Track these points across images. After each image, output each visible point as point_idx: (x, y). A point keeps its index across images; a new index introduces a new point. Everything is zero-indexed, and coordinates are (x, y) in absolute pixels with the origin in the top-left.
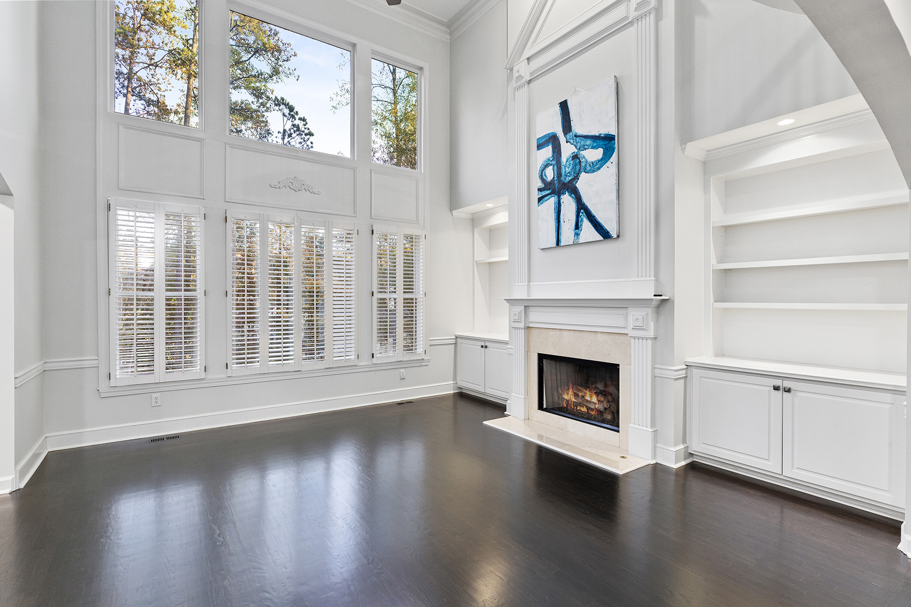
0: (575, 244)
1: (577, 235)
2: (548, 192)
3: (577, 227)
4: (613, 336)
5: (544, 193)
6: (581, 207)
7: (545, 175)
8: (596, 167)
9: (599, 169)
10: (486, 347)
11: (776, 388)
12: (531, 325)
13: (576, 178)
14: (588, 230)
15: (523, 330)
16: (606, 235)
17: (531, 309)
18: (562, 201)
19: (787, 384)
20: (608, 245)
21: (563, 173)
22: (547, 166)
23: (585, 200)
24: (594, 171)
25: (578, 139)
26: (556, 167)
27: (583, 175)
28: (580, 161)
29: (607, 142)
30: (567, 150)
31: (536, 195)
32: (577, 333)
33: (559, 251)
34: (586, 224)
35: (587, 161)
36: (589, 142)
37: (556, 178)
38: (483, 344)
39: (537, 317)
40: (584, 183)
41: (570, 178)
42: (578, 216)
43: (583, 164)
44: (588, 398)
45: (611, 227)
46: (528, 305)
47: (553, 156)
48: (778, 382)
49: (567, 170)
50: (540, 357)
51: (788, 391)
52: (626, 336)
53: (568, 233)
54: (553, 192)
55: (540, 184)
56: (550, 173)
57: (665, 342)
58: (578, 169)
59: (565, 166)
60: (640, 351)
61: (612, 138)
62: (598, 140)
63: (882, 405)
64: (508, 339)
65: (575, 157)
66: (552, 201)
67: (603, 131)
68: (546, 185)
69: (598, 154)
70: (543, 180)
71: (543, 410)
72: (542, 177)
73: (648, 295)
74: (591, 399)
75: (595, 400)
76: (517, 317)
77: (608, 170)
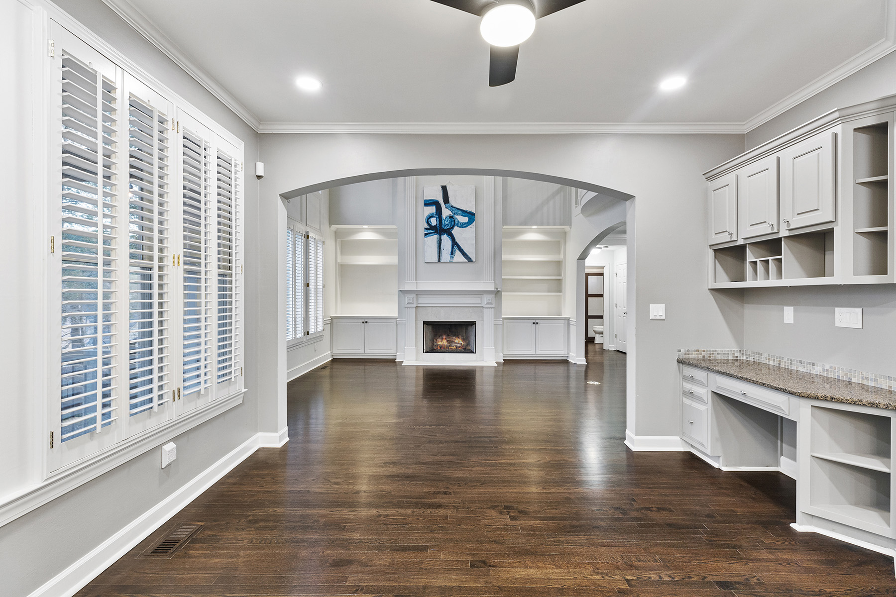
0: (450, 262)
1: (452, 257)
2: (433, 231)
3: (452, 253)
4: (473, 308)
5: (429, 231)
6: (454, 243)
7: (430, 222)
8: (463, 226)
9: (466, 227)
10: (366, 322)
11: (534, 323)
12: (419, 305)
13: (452, 228)
14: (458, 256)
15: (414, 309)
16: (469, 260)
17: (419, 296)
18: (442, 238)
19: (537, 321)
20: (470, 264)
21: (443, 224)
22: (432, 217)
23: (457, 240)
24: (463, 227)
25: (453, 209)
26: (438, 219)
27: (456, 228)
28: (454, 221)
29: (471, 216)
30: (446, 213)
31: (422, 232)
32: (451, 308)
33: (439, 265)
34: (458, 253)
35: (458, 221)
36: (460, 212)
37: (438, 225)
38: (363, 321)
39: (424, 301)
40: (456, 231)
41: (448, 227)
42: (453, 248)
43: (456, 222)
44: (456, 341)
45: (472, 256)
46: (418, 293)
47: (436, 213)
48: (534, 321)
49: (446, 223)
50: (425, 323)
51: (537, 323)
52: (482, 308)
53: (446, 256)
54: (436, 232)
55: (427, 226)
56: (434, 222)
57: (498, 309)
58: (453, 224)
59: (445, 220)
60: (489, 315)
61: (473, 214)
62: (465, 213)
63: (562, 324)
64: (396, 315)
65: (451, 217)
66: (435, 237)
67: (469, 210)
68: (431, 227)
69: (465, 220)
70: (429, 224)
71: (425, 352)
72: (428, 222)
73: (492, 288)
74: (458, 341)
75: (461, 341)
76: (411, 301)
77: (471, 229)
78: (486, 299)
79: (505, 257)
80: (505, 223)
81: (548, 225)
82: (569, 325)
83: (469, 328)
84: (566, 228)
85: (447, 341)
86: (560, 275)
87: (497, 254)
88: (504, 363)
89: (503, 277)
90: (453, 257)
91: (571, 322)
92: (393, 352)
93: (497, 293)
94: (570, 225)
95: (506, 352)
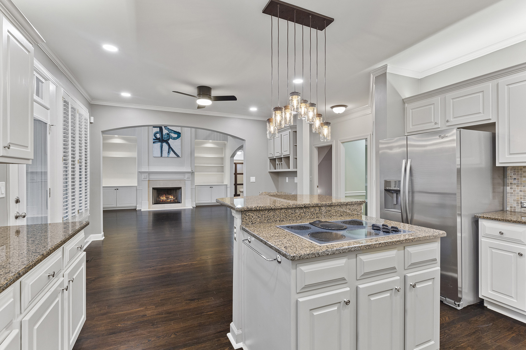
0: (167, 157)
2: (158, 141)
3: (169, 152)
4: (180, 180)
5: (156, 141)
6: (170, 147)
8: (175, 139)
9: (176, 139)
10: (117, 189)
11: (210, 187)
12: (150, 179)
13: (169, 140)
14: (172, 154)
15: (147, 181)
16: (178, 156)
17: (150, 174)
18: (163, 145)
19: (212, 186)
20: (178, 159)
22: (157, 133)
25: (169, 130)
26: (161, 135)
27: (171, 140)
28: (170, 136)
29: (179, 134)
30: (165, 132)
31: (152, 141)
32: (168, 181)
33: (161, 158)
34: (172, 152)
35: (172, 136)
36: (173, 132)
37: (161, 138)
38: (116, 188)
39: (153, 177)
40: (171, 141)
41: (166, 139)
42: (169, 150)
43: (171, 137)
44: (170, 197)
45: (179, 154)
46: (150, 173)
47: (160, 131)
48: (210, 186)
49: (165, 137)
50: (153, 189)
51: (212, 187)
52: (184, 180)
53: (165, 153)
54: (160, 141)
55: (154, 138)
56: (158, 136)
57: (193, 181)
58: (169, 137)
59: (164, 135)
60: (188, 183)
61: (180, 133)
62: (175, 132)
63: (224, 187)
64: (137, 185)
65: (168, 134)
66: (159, 144)
67: (177, 131)
68: (157, 139)
69: (176, 136)
70: (155, 137)
71: (154, 204)
72: (155, 136)
73: (190, 171)
74: (171, 197)
75: (172, 197)
76: (146, 177)
77: (178, 141)
78: (187, 176)
79: (196, 155)
80: (196, 138)
81: (217, 140)
82: (227, 188)
83: (178, 191)
84: (226, 142)
85: (166, 198)
86: (223, 164)
87: (192, 153)
88: (196, 207)
89: (195, 165)
90: (169, 155)
91: (228, 186)
92: (134, 205)
93: (192, 173)
94: (227, 141)
95: (197, 202)
